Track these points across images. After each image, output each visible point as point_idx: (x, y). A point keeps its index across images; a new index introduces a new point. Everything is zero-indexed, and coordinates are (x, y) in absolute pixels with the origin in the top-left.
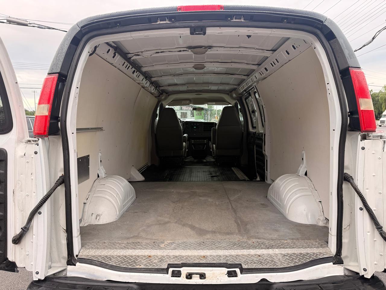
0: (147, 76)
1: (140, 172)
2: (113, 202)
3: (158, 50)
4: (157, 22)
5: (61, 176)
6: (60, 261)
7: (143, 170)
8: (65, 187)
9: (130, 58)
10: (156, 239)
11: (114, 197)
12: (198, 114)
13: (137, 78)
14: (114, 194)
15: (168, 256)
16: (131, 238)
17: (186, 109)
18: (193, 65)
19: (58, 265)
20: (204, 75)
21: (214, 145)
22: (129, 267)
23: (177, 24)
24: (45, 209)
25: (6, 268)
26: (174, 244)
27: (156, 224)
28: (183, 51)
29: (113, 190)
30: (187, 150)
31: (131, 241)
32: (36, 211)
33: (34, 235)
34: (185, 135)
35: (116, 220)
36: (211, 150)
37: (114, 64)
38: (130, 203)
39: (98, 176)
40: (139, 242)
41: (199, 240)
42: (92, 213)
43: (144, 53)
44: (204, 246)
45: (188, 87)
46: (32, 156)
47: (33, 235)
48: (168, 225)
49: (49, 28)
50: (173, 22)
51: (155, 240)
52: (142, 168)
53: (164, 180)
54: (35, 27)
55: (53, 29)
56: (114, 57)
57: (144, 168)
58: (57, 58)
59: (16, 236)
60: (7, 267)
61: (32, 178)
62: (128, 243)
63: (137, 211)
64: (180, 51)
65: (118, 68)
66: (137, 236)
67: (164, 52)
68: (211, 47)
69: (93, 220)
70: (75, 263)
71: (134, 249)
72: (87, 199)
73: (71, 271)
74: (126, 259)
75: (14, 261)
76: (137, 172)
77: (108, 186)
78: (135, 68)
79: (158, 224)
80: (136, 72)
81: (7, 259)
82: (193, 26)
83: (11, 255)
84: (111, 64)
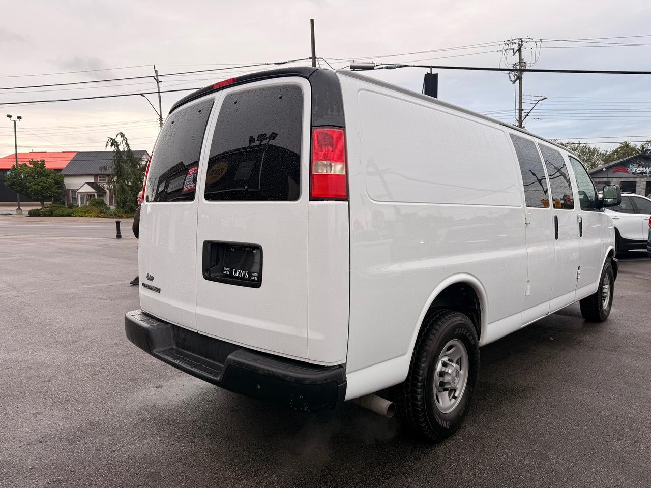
49: (401, 66)
54: (383, 68)
55: (406, 66)
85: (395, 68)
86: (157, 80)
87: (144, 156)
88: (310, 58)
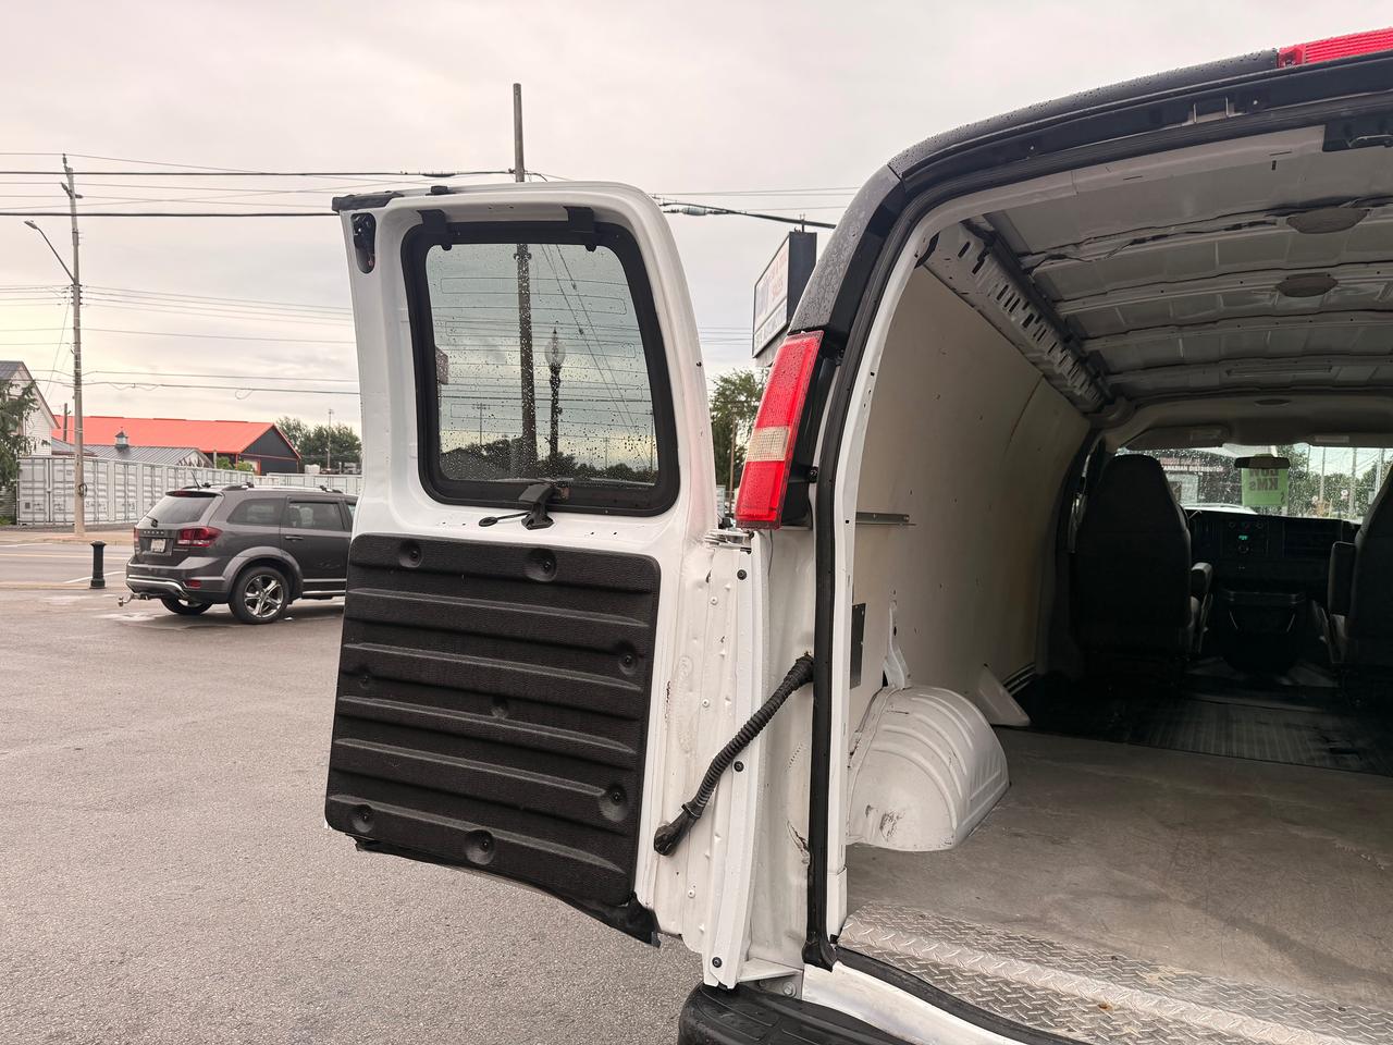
0: (1071, 335)
1: (1010, 691)
2: (939, 778)
3: (1141, 232)
4: (1186, 120)
5: (802, 658)
6: (778, 945)
7: (1019, 688)
8: (815, 695)
9: (1029, 270)
10: (1118, 946)
11: (943, 761)
12: (1262, 485)
13: (1033, 343)
14: (940, 752)
15: (1183, 1022)
16: (1017, 921)
17: (1177, 468)
18: (1277, 278)
19: (771, 954)
20: (1316, 321)
21: (1341, 619)
22: (1027, 1024)
23: (1273, 116)
24: (754, 755)
25: (628, 926)
26: (1204, 987)
27: (1109, 894)
28: (1251, 225)
29: (937, 735)
30: (1206, 629)
31: (1018, 931)
32: (728, 759)
33: (717, 835)
34: (1200, 566)
35: (947, 847)
36: (1323, 638)
37: (972, 296)
38: (991, 797)
39: (885, 683)
40: (1051, 944)
41: (1316, 994)
42: (869, 807)
43: (1084, 247)
44: (1345, 1024)
45: (1228, 372)
46: (728, 586)
47: (712, 834)
48: (1160, 907)
49: (719, 212)
50: (1256, 111)
51: (1115, 949)
52: (1015, 679)
53: (1113, 736)
54: (678, 211)
55: (728, 212)
56: (975, 271)
57: (1022, 683)
58: (823, 283)
59: (665, 828)
60: (631, 922)
61: (723, 652)
62: (1010, 938)
63: (1022, 831)
64: (1238, 227)
65: (981, 308)
66: (1035, 920)
67: (1165, 236)
68: (1383, 201)
69: (870, 828)
70: (830, 963)
71: (1037, 962)
72: (852, 754)
73: (816, 987)
74: (1009, 993)
75: (651, 906)
76: (1002, 690)
77: (919, 720)
78: (1037, 306)
79: (1117, 897)
80: (1035, 319)
81: (634, 895)
82: (1344, 114)
83: (646, 887)
84: (962, 296)
85: (704, 214)
86: (70, 192)
87: (17, 374)
88: (511, 172)
